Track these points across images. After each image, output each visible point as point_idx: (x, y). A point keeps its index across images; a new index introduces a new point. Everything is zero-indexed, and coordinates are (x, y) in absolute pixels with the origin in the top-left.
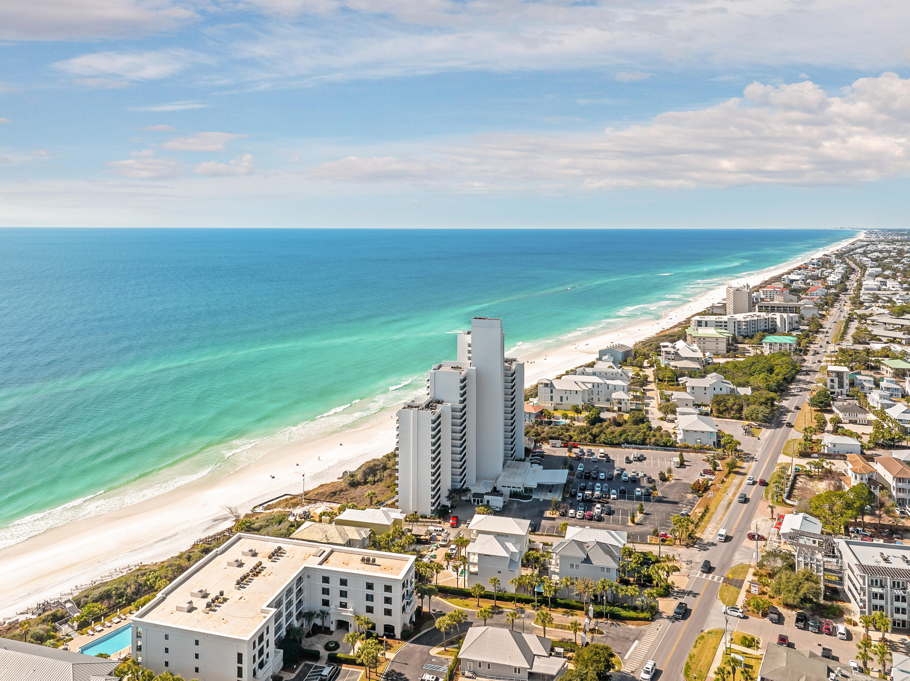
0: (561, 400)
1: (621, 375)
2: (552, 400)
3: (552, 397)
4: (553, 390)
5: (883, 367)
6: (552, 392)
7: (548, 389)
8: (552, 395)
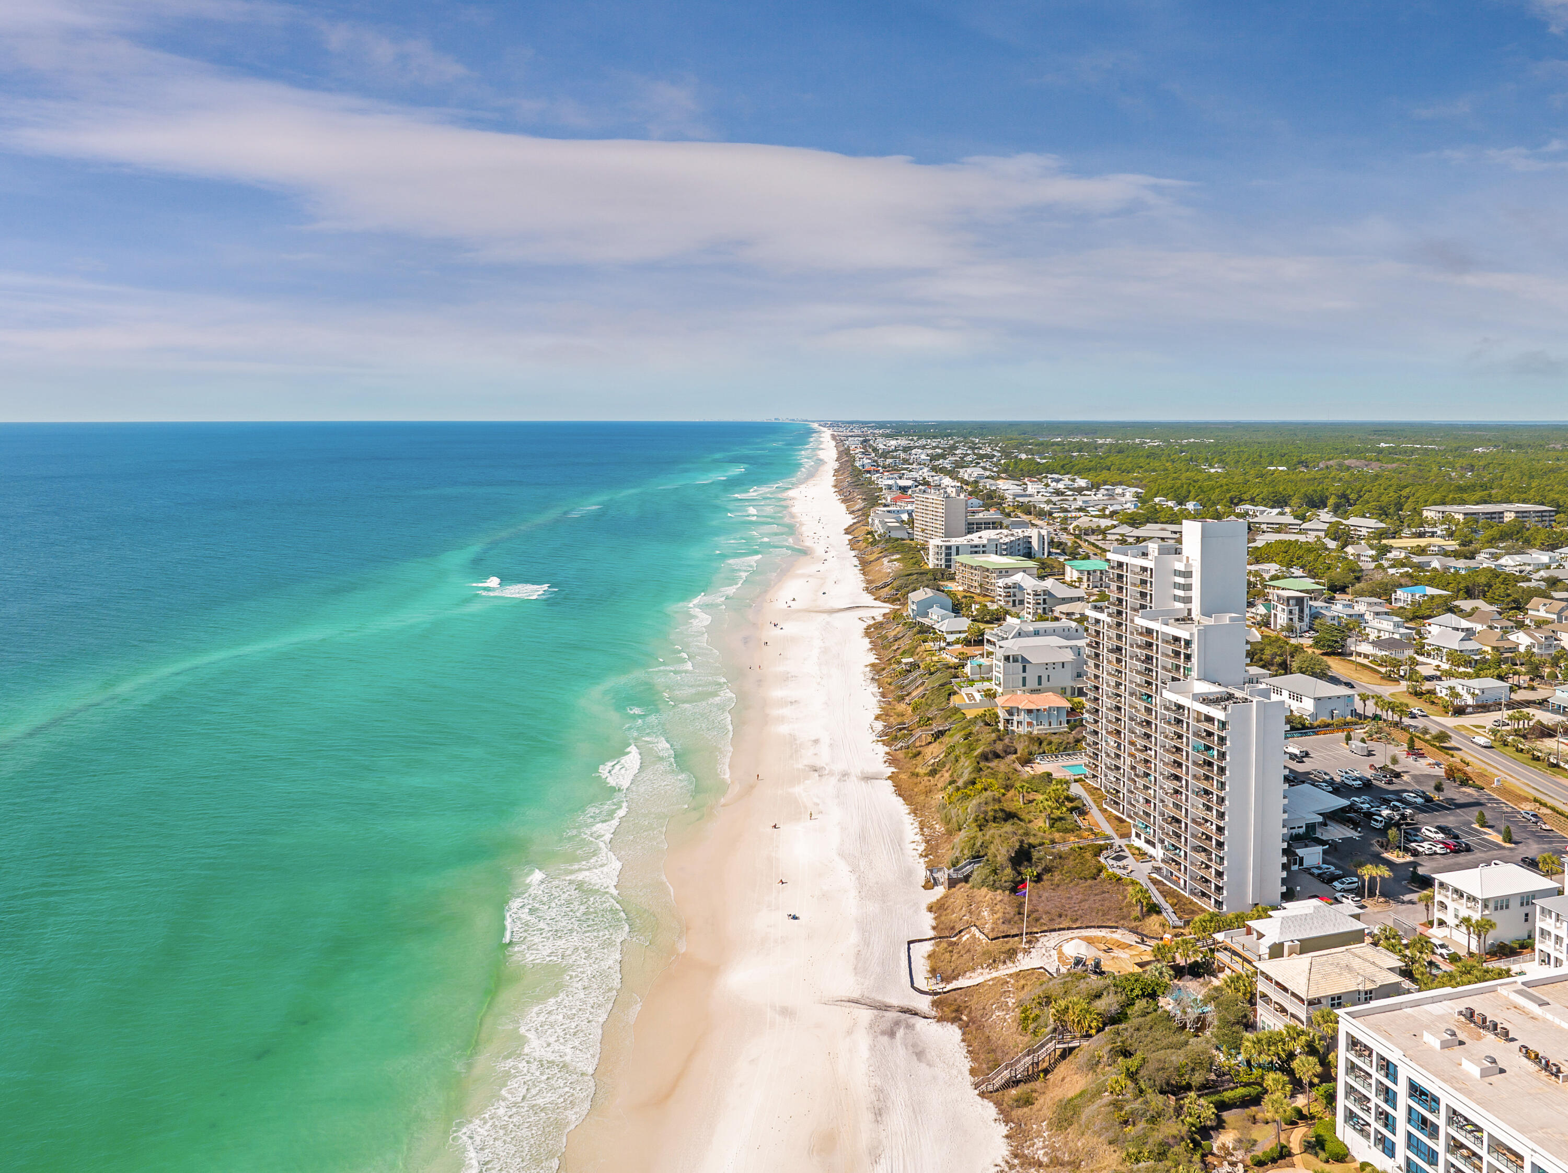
0: (1040, 684)
1: (1077, 631)
2: (1024, 685)
3: (1024, 678)
4: (1027, 665)
5: (1271, 591)
6: (1024, 671)
7: (1019, 666)
8: (1024, 675)
